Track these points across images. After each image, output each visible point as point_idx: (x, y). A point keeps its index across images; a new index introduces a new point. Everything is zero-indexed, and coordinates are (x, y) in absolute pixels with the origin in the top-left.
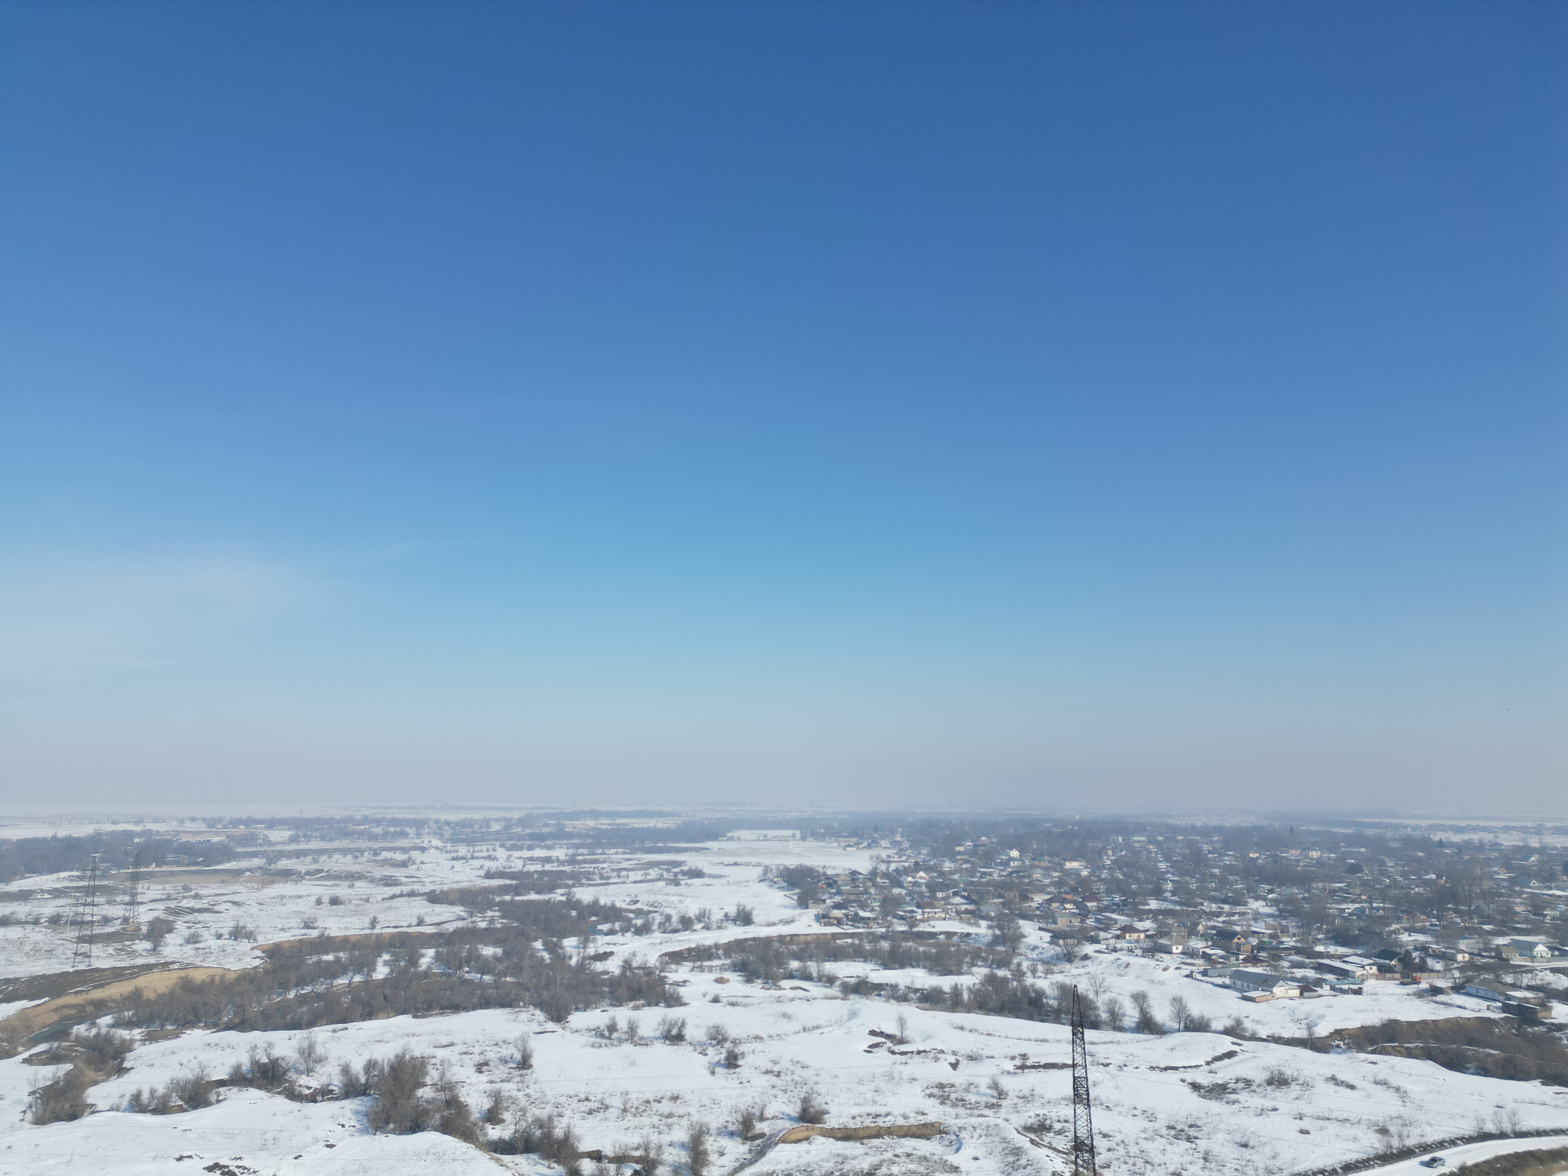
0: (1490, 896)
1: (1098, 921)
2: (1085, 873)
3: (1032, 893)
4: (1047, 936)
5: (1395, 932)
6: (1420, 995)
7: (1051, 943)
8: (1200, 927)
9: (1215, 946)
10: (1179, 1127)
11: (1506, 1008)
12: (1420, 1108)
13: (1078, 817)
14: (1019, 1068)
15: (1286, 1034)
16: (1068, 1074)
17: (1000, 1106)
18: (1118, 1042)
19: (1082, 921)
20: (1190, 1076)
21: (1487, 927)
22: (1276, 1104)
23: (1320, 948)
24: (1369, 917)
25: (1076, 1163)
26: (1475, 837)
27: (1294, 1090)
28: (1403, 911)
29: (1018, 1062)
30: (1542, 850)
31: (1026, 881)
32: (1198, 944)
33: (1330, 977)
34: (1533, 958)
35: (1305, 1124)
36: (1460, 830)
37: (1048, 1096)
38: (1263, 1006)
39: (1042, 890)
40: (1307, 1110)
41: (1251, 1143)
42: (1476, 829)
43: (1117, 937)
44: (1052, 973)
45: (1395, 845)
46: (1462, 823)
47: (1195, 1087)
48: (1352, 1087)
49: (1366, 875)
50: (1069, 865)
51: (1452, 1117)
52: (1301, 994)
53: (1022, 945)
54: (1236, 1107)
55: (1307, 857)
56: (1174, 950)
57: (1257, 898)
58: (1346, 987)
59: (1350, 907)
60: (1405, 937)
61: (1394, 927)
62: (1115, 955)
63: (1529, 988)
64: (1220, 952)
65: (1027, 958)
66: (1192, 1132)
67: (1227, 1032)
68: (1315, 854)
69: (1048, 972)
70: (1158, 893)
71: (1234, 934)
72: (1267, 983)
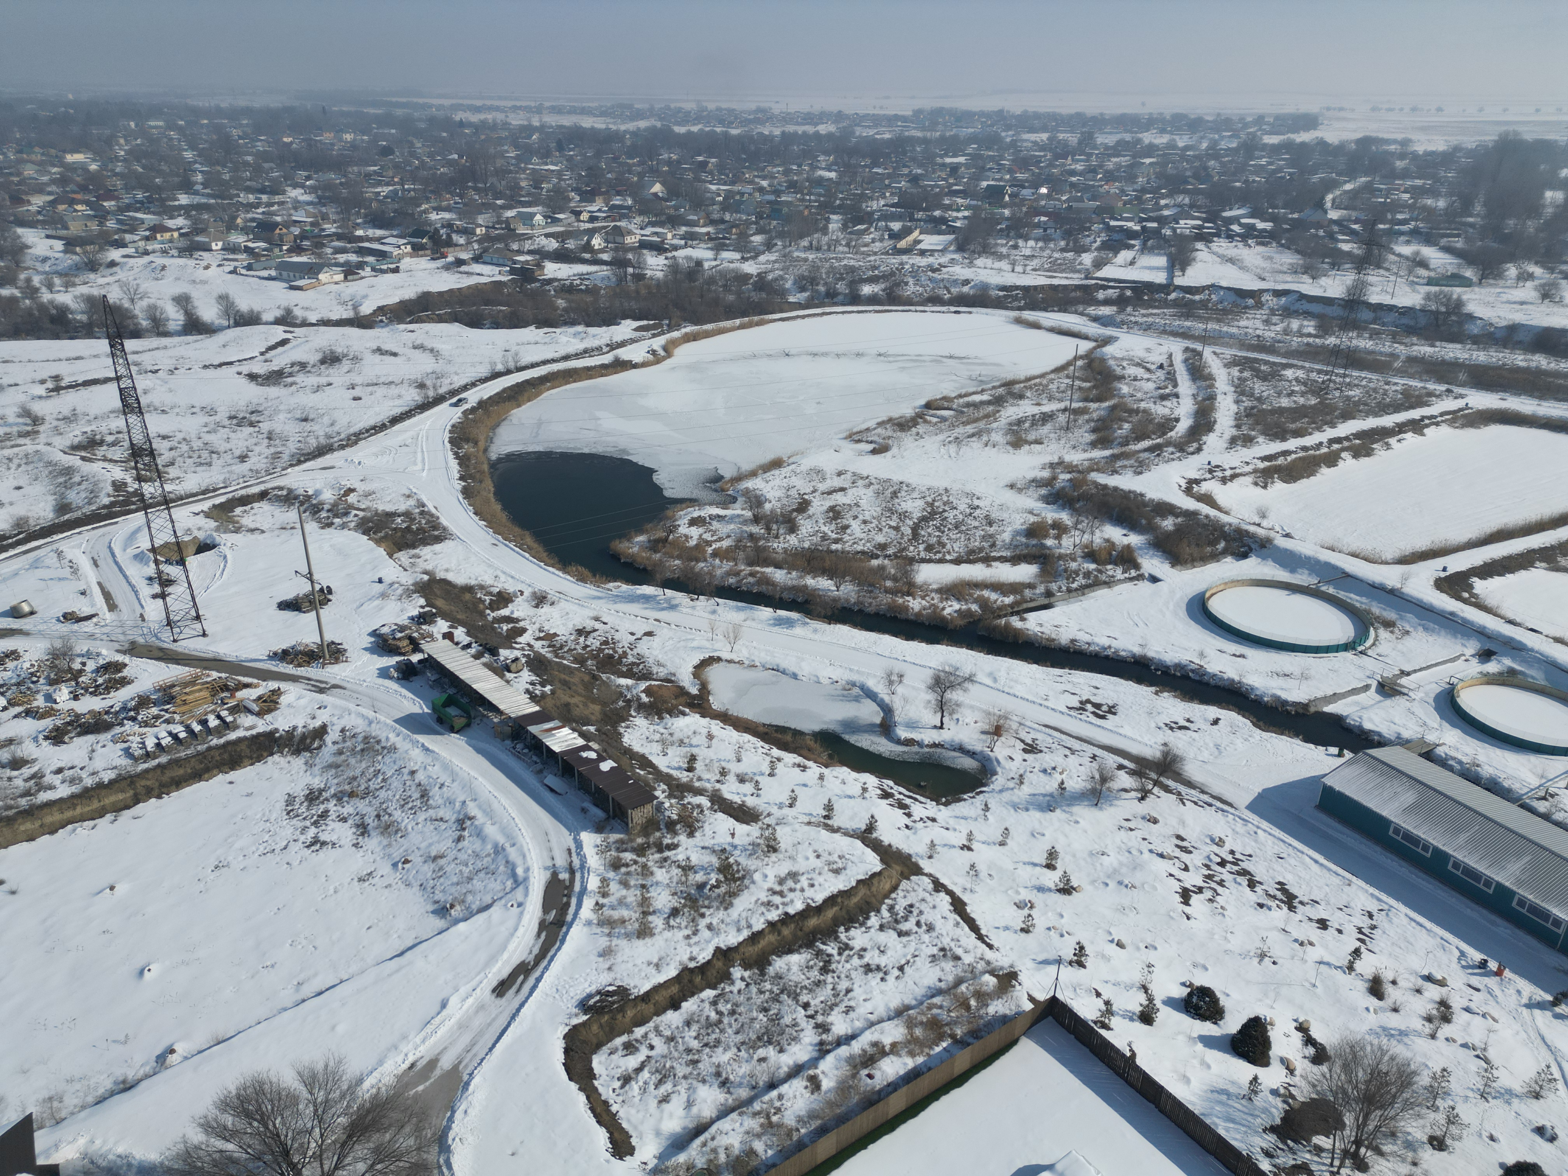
0: (501, 173)
1: (119, 222)
2: (93, 167)
3: (27, 194)
4: (59, 245)
5: (425, 212)
6: (447, 267)
7: (65, 252)
8: (239, 221)
9: (256, 239)
10: (241, 415)
11: (512, 271)
12: (450, 362)
13: (70, 96)
14: (52, 390)
15: (335, 317)
16: (113, 387)
17: (37, 432)
18: (165, 348)
19: (101, 224)
20: (246, 368)
21: (499, 202)
22: (330, 380)
23: (360, 233)
24: (403, 198)
25: (136, 468)
26: (489, 117)
27: (346, 365)
28: (432, 192)
29: (50, 385)
30: (541, 129)
31: (16, 179)
32: (239, 239)
33: (370, 259)
34: (532, 227)
35: (357, 392)
36: (477, 110)
37: (93, 412)
38: (310, 293)
39: (40, 190)
40: (358, 380)
41: (311, 416)
42: (490, 109)
43: (147, 239)
44: (74, 285)
45: (423, 125)
46: (479, 103)
47: (252, 377)
48: (395, 354)
49: (397, 157)
50: (70, 158)
51: (473, 365)
52: (346, 277)
53: (28, 257)
54: (294, 388)
55: (341, 140)
56: (214, 247)
57: (295, 186)
58: (385, 267)
59: (385, 190)
60: (433, 216)
61: (424, 207)
62: (147, 259)
63: (530, 252)
64: (262, 245)
65: (38, 272)
66: (254, 418)
67: (278, 322)
68: (348, 137)
69: (68, 285)
70: (187, 186)
71: (276, 225)
72: (312, 271)
